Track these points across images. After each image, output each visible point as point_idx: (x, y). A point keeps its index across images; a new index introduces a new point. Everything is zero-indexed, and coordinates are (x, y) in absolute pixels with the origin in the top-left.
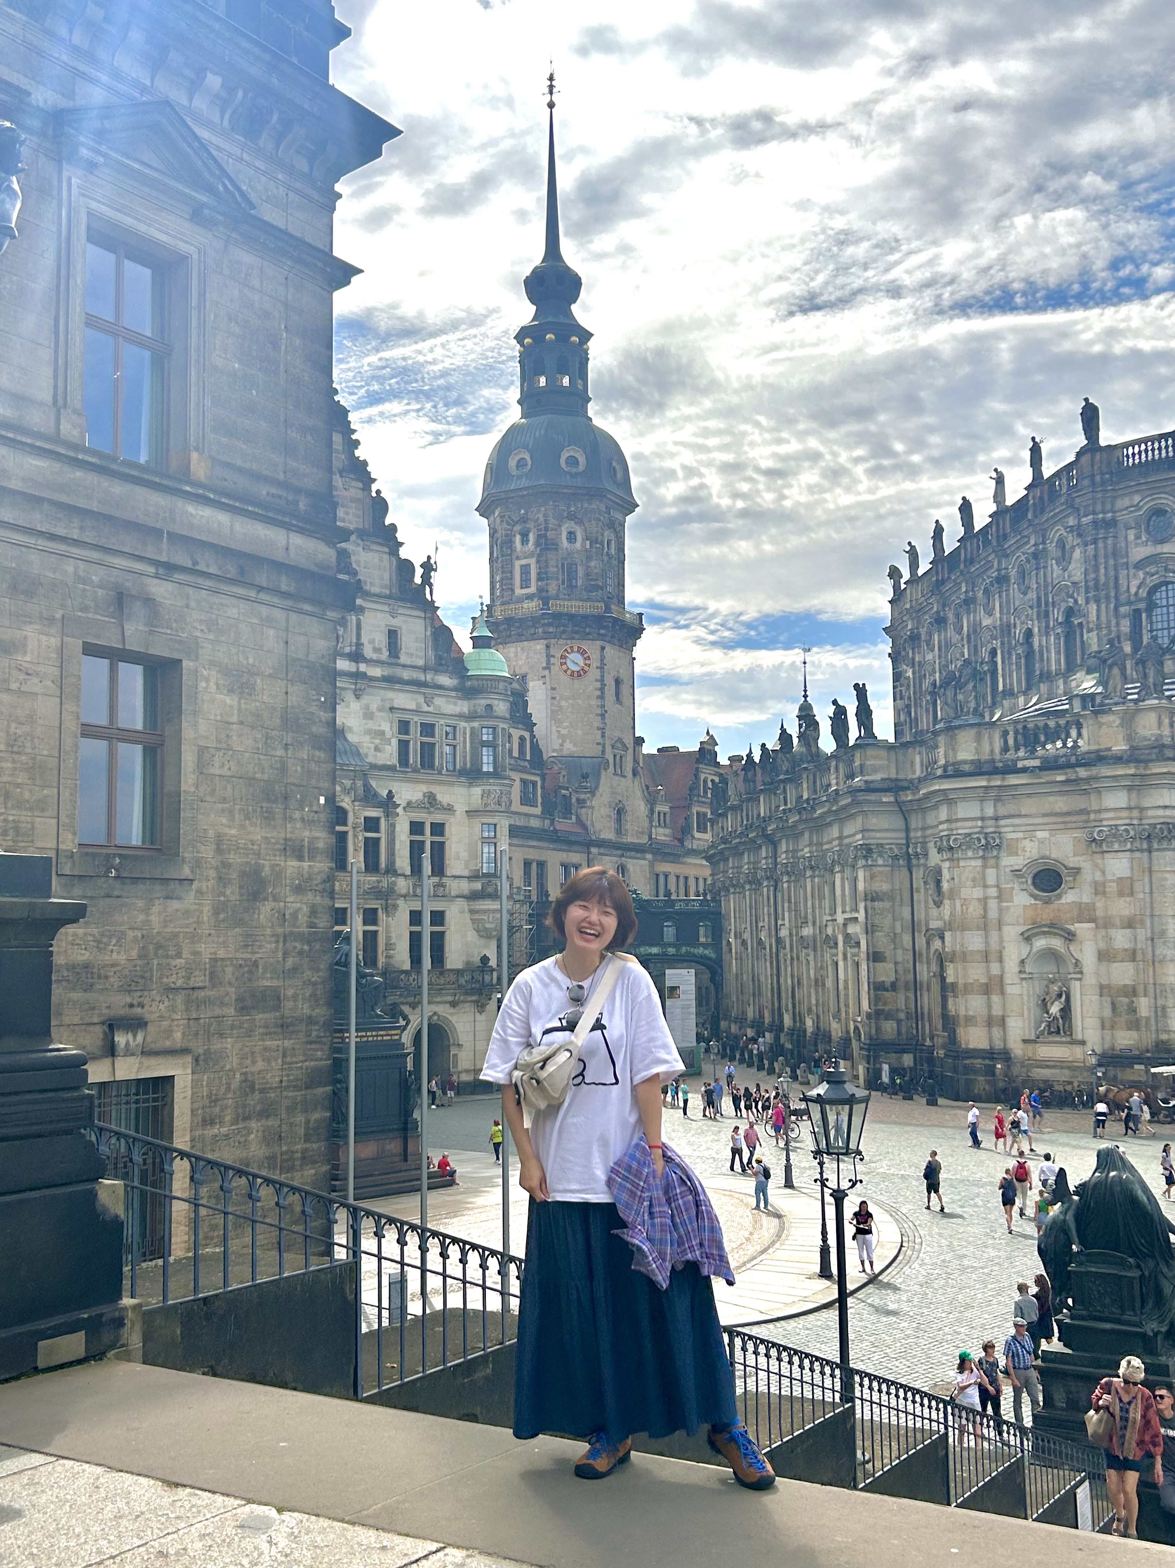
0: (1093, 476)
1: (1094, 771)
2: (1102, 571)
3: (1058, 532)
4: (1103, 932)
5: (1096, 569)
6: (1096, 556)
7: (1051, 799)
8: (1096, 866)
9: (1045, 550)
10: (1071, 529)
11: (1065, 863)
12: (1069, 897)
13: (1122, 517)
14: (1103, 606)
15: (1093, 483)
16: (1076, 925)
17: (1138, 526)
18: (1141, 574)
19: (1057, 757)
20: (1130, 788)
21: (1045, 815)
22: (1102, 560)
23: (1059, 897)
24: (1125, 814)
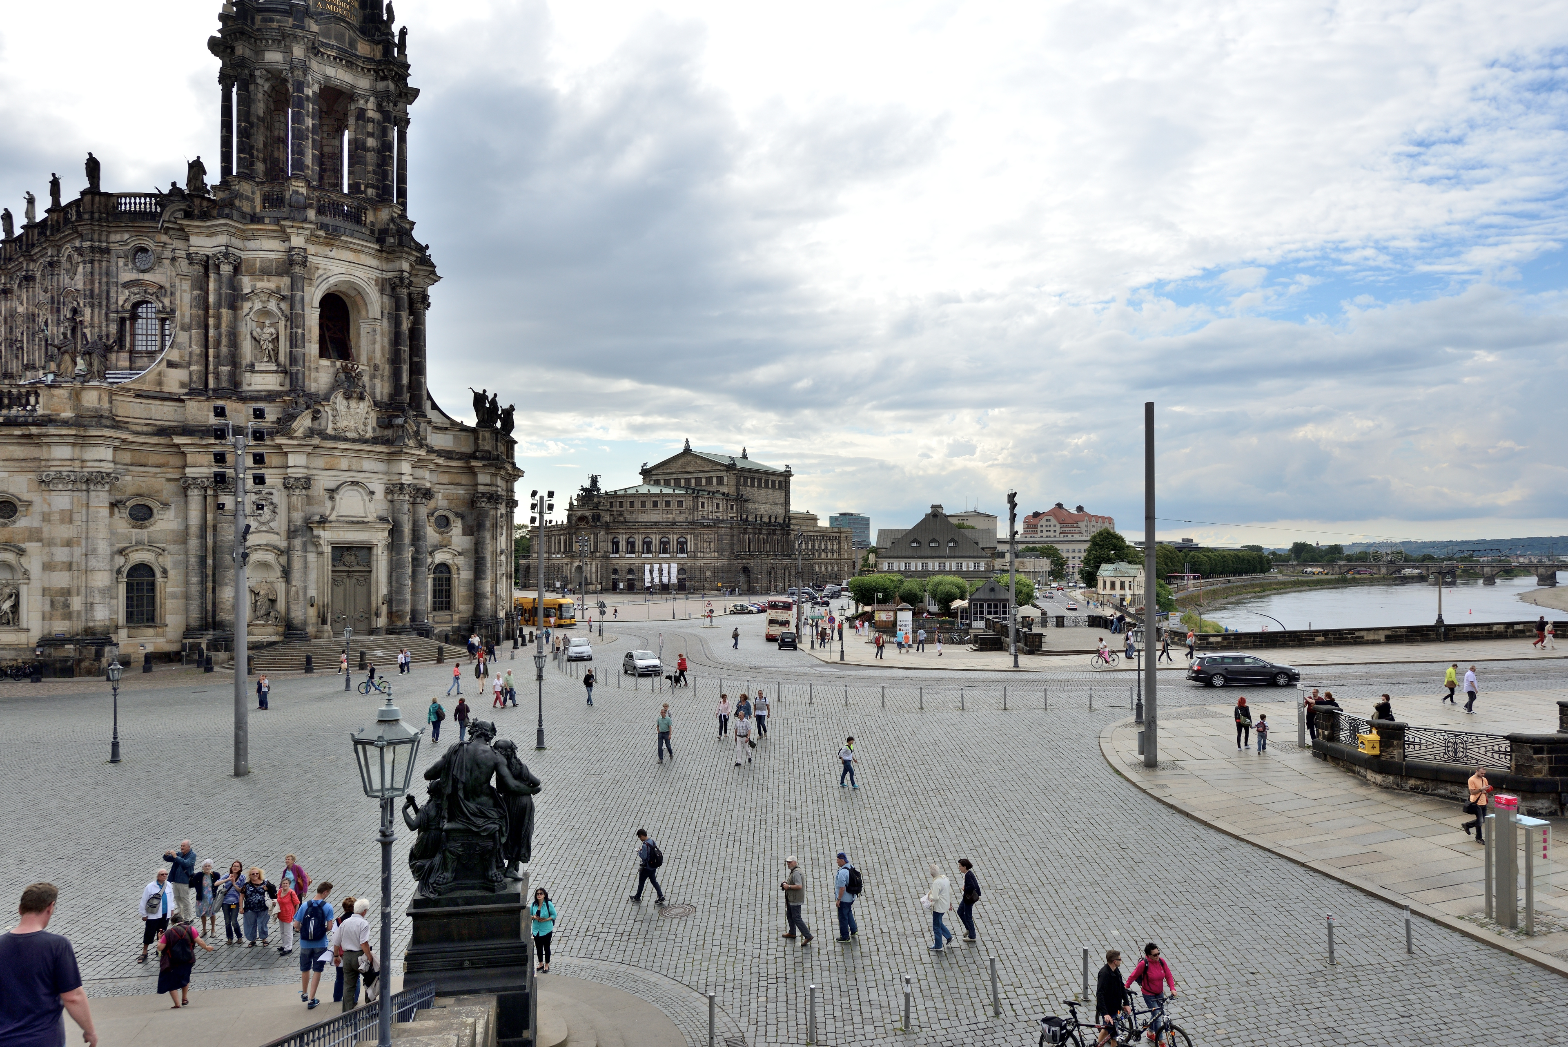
0: (92, 213)
1: (43, 430)
2: (97, 285)
3: (67, 250)
4: (47, 549)
5: (92, 283)
6: (92, 273)
7: (11, 448)
8: (45, 500)
9: (59, 261)
10: (77, 249)
11: (21, 497)
12: (22, 523)
13: (115, 248)
14: (96, 311)
15: (92, 218)
16: (27, 544)
17: (126, 257)
18: (127, 292)
19: (16, 417)
20: (74, 445)
21: (7, 460)
22: (97, 277)
23: (14, 522)
24: (69, 463)
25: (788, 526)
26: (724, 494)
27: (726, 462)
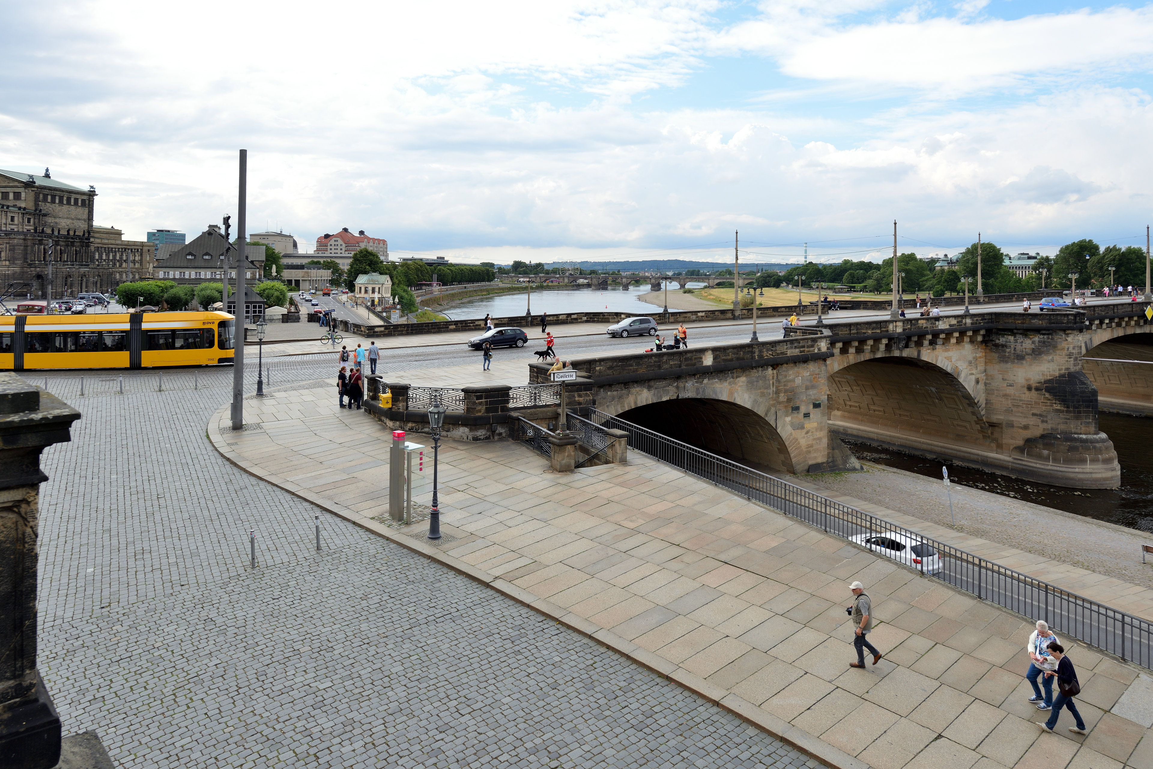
25: (88, 239)
26: (20, 208)
27: (25, 179)
